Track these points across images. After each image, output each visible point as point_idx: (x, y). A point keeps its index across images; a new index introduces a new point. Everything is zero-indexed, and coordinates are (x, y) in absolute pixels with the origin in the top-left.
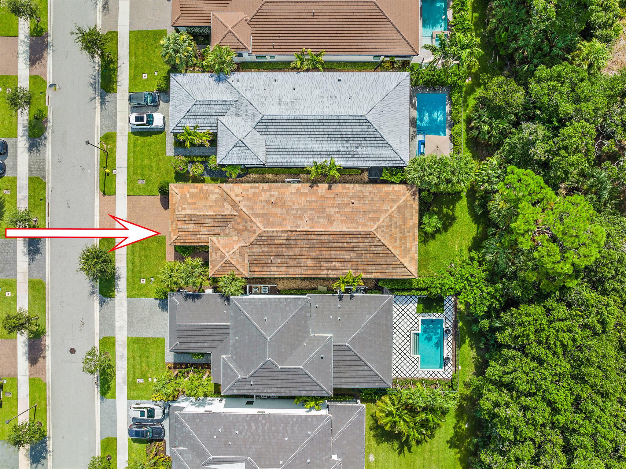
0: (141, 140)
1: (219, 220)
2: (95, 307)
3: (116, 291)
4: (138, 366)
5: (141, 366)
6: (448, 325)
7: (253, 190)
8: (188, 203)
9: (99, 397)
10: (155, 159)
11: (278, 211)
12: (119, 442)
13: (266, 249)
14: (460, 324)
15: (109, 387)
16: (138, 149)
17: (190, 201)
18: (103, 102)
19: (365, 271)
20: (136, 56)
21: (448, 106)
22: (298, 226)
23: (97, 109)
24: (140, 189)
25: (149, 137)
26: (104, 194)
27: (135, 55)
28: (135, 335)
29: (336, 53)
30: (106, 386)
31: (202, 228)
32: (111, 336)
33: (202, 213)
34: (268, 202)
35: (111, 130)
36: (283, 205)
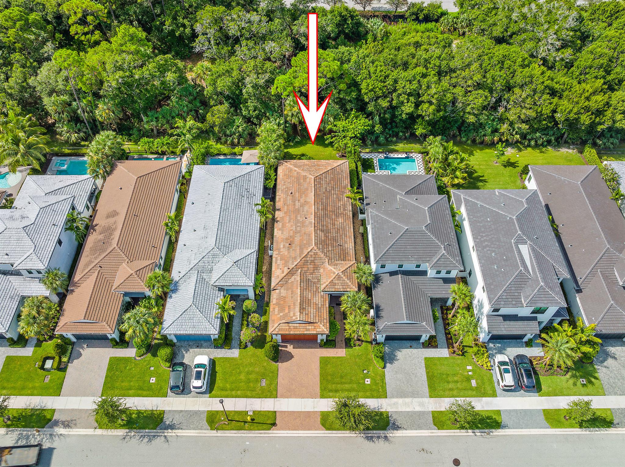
0: (219, 382)
1: (305, 285)
2: (401, 435)
3: (381, 410)
4: (459, 385)
5: (457, 382)
6: (382, 156)
7: (279, 262)
8: (289, 312)
9: (503, 430)
10: (241, 368)
11: (297, 239)
12: (546, 407)
13: (330, 247)
14: (380, 150)
15: (488, 418)
16: (228, 386)
17: (287, 311)
18: (172, 427)
19: (345, 187)
20: (130, 389)
21: (220, 157)
22: (311, 223)
23: (178, 434)
24: (271, 384)
25: (217, 375)
26: (274, 424)
27: (128, 389)
28: (426, 389)
29: (170, 207)
30: (488, 421)
31: (312, 301)
32: (431, 416)
33: (299, 298)
34: (289, 249)
35: (204, 417)
36: (293, 237)
